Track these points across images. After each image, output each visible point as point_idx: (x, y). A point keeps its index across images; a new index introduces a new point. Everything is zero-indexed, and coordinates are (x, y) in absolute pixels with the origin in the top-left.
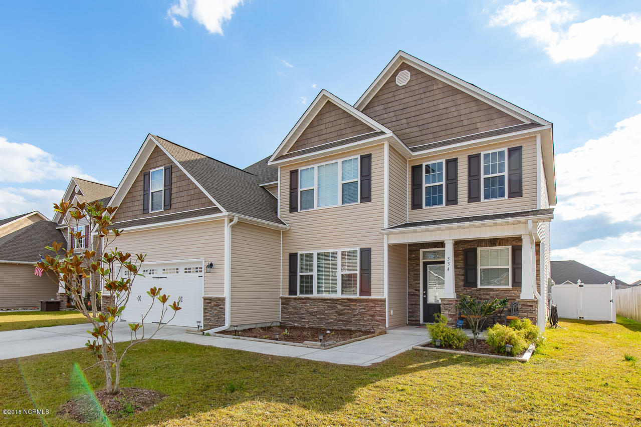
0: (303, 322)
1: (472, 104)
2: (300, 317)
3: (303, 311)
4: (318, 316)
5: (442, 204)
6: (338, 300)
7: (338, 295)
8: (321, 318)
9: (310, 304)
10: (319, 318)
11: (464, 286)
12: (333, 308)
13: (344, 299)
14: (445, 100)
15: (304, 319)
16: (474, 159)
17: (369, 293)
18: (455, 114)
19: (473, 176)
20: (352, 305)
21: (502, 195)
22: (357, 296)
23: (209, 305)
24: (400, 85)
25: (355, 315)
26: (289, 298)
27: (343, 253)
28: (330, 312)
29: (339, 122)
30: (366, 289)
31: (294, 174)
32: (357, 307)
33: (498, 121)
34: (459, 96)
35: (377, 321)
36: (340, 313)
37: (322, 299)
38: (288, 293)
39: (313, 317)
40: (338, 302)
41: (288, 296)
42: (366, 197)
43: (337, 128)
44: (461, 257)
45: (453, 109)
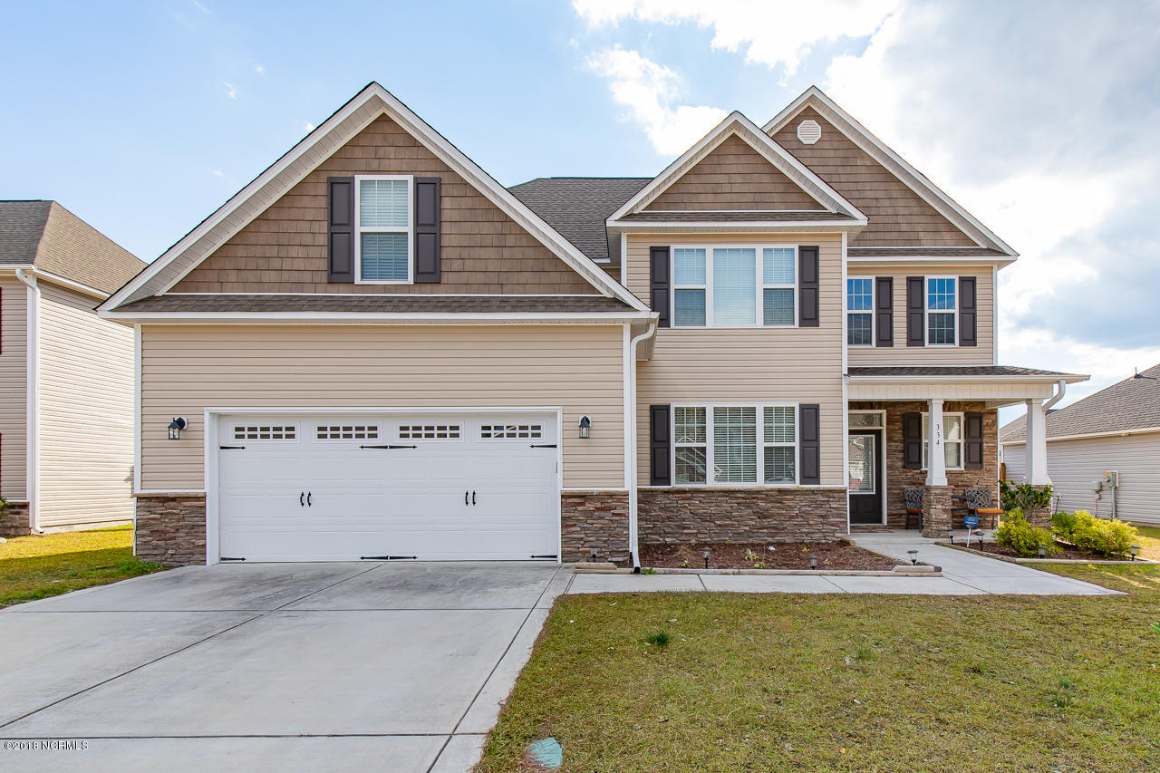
0: (686, 534)
1: (913, 203)
2: (678, 526)
3: (685, 514)
4: (718, 522)
5: (871, 343)
6: (758, 492)
7: (760, 483)
8: (726, 526)
9: (700, 502)
10: (720, 525)
11: (904, 467)
12: (749, 507)
13: (772, 490)
14: (875, 186)
15: (689, 528)
16: (915, 284)
17: (816, 479)
18: (890, 211)
19: (915, 309)
20: (787, 500)
21: (951, 341)
22: (796, 485)
23: (580, 508)
24: (805, 142)
25: (792, 517)
26: (652, 491)
27: (767, 410)
28: (744, 513)
29: (756, 178)
30: (811, 473)
31: (659, 256)
32: (798, 505)
33: (947, 236)
34: (894, 186)
35: (832, 525)
36: (762, 515)
37: (725, 492)
38: (649, 480)
39: (707, 524)
40: (760, 496)
41: (650, 487)
42: (810, 318)
43: (752, 188)
44: (899, 425)
45: (887, 203)
